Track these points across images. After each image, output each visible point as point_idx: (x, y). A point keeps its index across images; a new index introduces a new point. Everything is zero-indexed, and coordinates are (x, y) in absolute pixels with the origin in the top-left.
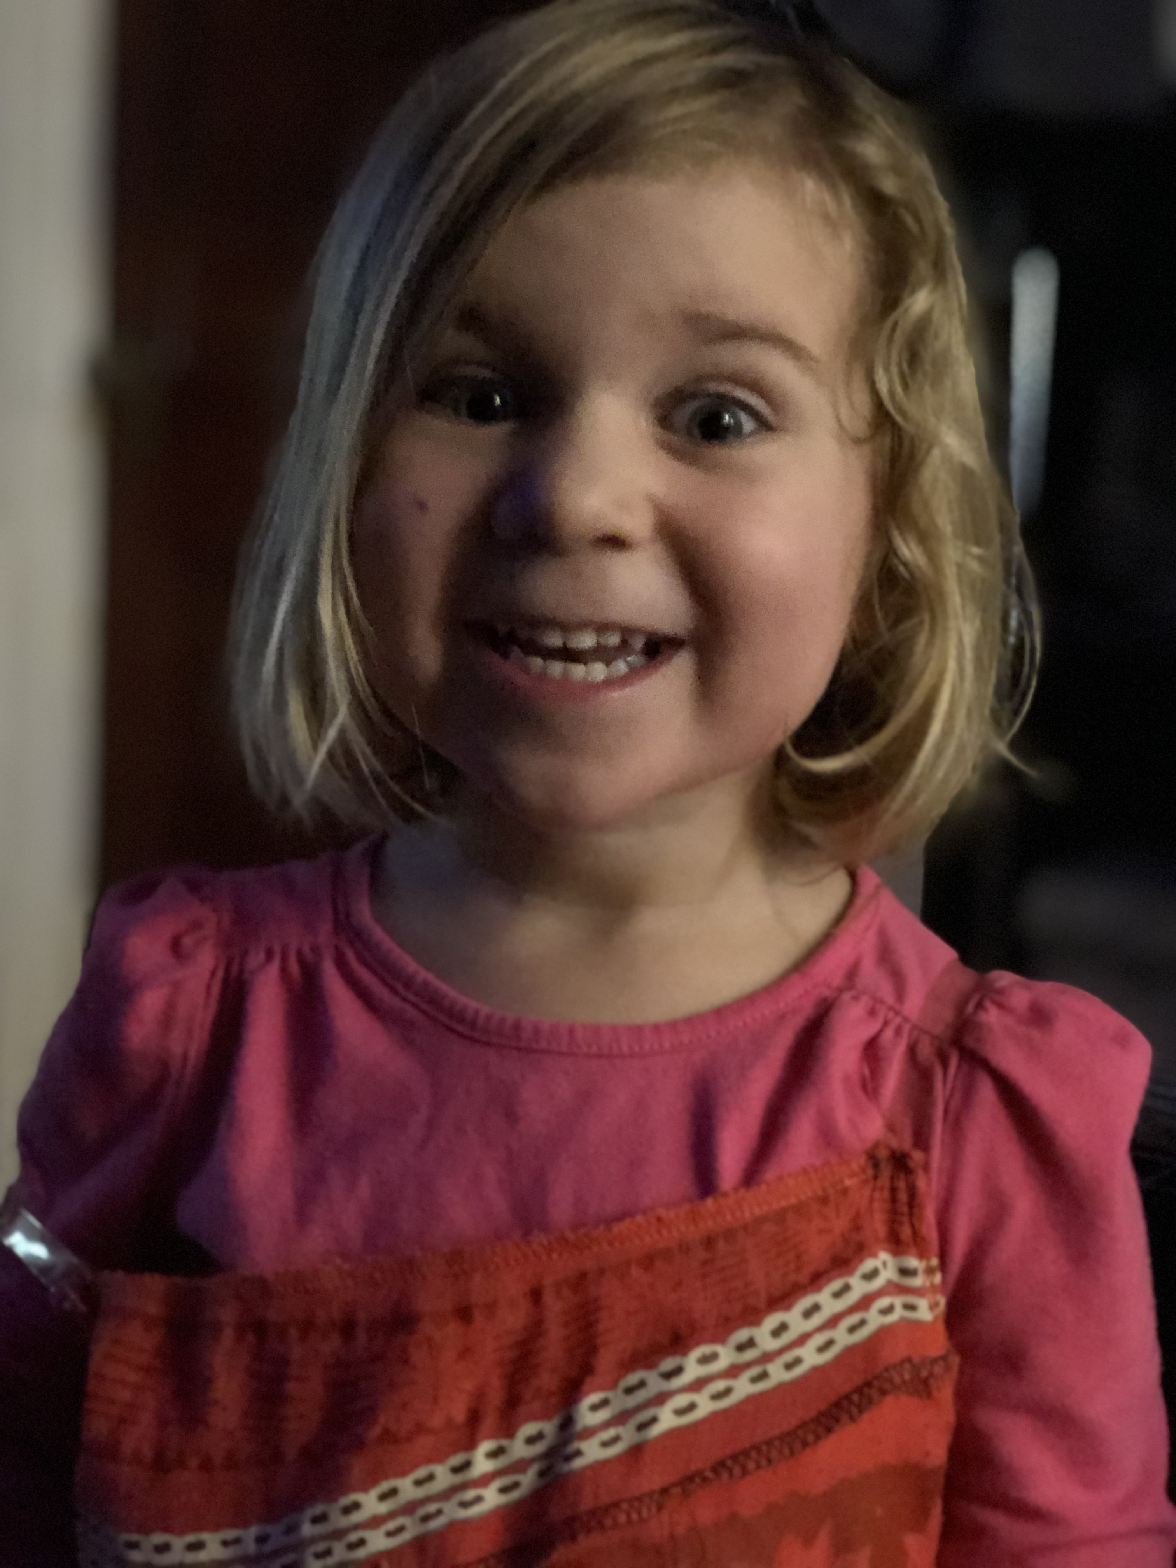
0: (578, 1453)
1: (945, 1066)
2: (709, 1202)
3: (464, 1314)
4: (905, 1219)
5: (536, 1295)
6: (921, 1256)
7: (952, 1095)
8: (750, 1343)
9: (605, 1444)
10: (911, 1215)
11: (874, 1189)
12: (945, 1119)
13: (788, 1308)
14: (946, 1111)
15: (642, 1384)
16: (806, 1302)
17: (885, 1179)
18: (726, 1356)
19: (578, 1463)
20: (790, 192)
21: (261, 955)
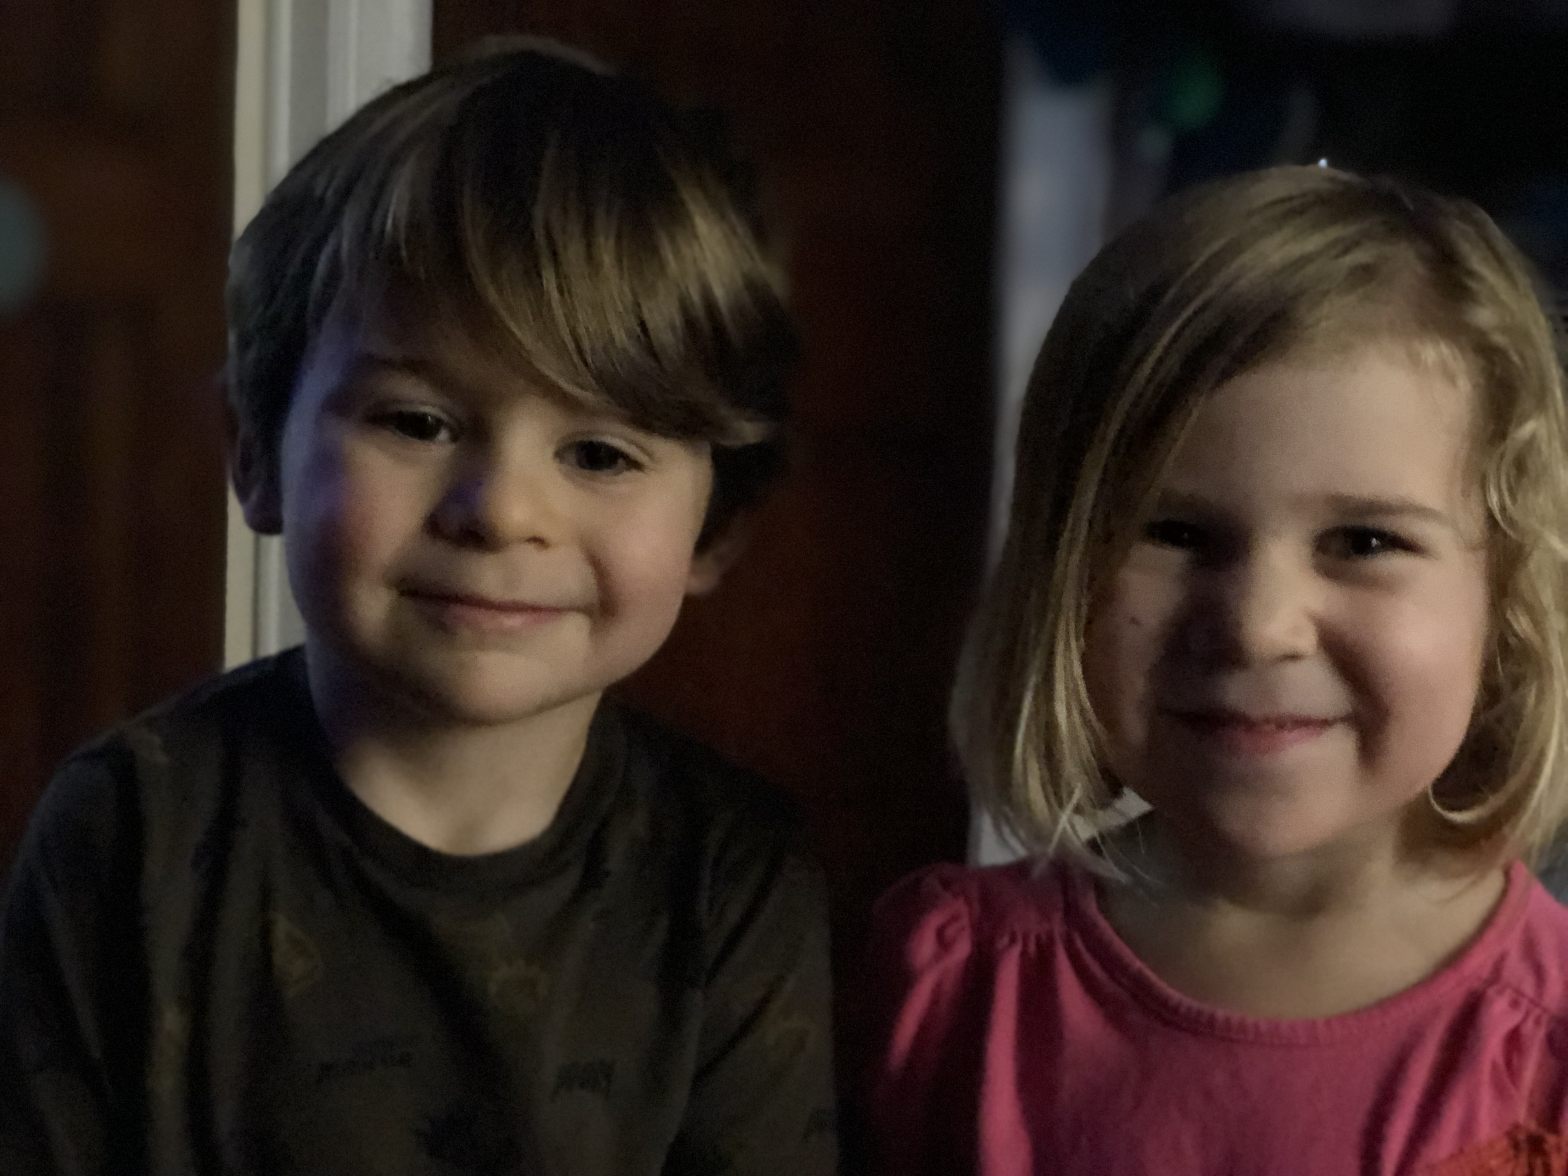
11: (1515, 1168)
17: (1524, 1159)
20: (1415, 361)
21: (1006, 940)
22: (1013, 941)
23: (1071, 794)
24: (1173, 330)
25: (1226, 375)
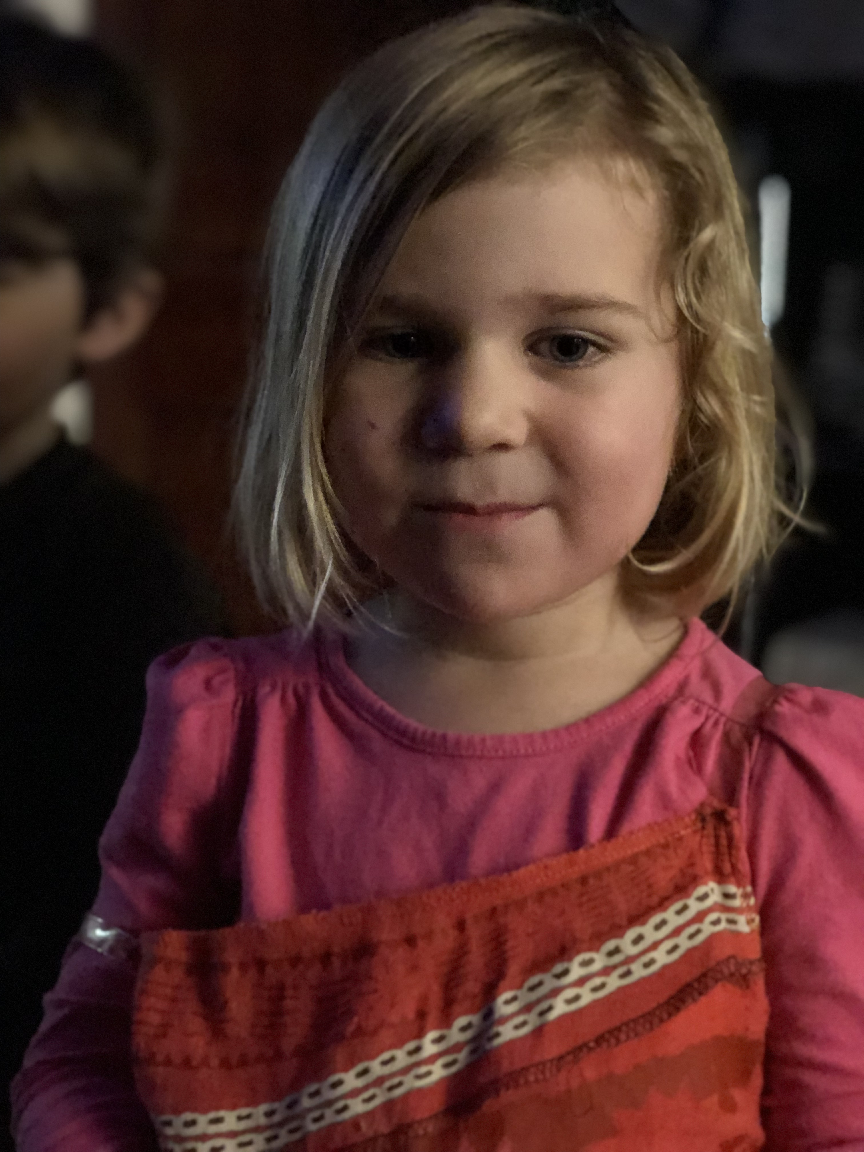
0: (497, 1035)
1: (751, 744)
2: (581, 852)
3: (410, 941)
4: (726, 857)
5: (461, 926)
6: (739, 884)
7: (755, 765)
8: (616, 951)
9: (517, 1027)
10: (730, 854)
11: (702, 837)
12: (750, 783)
13: (644, 923)
14: (751, 777)
15: (540, 984)
16: (656, 919)
17: (710, 829)
18: (600, 961)
19: (498, 1042)
20: (607, 175)
21: (267, 689)
22: (274, 687)
23: (324, 571)
24: (391, 155)
25: (438, 193)
